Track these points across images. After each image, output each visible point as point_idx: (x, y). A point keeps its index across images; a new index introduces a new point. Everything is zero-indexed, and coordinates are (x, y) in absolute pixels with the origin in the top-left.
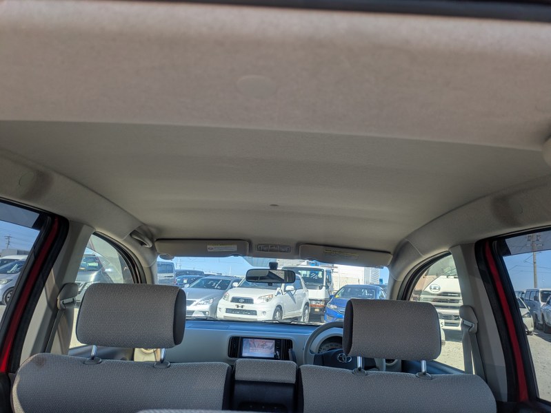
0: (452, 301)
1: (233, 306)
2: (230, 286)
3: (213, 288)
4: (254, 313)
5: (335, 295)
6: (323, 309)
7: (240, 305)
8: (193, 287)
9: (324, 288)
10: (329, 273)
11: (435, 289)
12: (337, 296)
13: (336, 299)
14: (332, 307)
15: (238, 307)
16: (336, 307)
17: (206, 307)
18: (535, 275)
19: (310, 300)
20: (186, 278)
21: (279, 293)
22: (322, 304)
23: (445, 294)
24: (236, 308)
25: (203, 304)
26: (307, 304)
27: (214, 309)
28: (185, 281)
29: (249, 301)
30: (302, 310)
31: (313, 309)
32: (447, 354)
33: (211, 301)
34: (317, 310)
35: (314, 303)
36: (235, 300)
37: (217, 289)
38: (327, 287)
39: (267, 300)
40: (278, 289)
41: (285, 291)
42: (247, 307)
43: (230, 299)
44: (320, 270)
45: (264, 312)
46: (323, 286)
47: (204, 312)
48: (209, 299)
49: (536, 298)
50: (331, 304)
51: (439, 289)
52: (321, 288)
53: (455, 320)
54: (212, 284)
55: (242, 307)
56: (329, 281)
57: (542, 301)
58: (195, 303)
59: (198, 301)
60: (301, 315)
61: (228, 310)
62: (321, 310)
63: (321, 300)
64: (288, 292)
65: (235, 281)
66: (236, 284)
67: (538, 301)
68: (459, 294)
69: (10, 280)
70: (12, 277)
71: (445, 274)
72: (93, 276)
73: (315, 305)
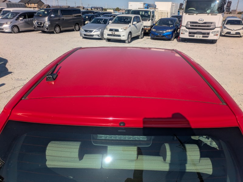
0: (208, 26)
1: (110, 33)
2: (108, 22)
3: (100, 23)
4: (119, 36)
5: (155, 24)
6: (150, 30)
7: (113, 32)
8: (92, 23)
9: (151, 20)
10: (153, 12)
11: (201, 21)
12: (156, 25)
13: (156, 26)
14: (154, 30)
15: (112, 33)
16: (155, 30)
17: (99, 33)
19: (144, 26)
20: (87, 16)
21: (130, 26)
22: (149, 28)
23: (205, 23)
24: (112, 34)
25: (97, 32)
26: (143, 29)
27: (102, 34)
28: (87, 17)
29: (117, 30)
30: (140, 32)
31: (145, 31)
32: (199, 51)
33: (101, 30)
34: (147, 31)
35: (146, 28)
36: (111, 30)
37: (102, 24)
38: (152, 20)
39: (125, 30)
40: (130, 24)
41: (133, 24)
42: (116, 33)
43: (109, 29)
44: (149, 11)
45: (124, 36)
46: (150, 19)
47: (98, 35)
48: (99, 29)
50: (153, 28)
51: (203, 21)
52: (149, 21)
53: (207, 35)
54: (100, 21)
55: (114, 33)
56: (153, 16)
58: (94, 31)
59: (95, 30)
60: (140, 34)
61: (109, 35)
62: (149, 31)
63: (149, 26)
64: (134, 25)
65: (110, 20)
66: (110, 22)
68: (212, 23)
69: (11, 22)
70: (12, 20)
71: (207, 13)
72: (46, 19)
73: (146, 29)
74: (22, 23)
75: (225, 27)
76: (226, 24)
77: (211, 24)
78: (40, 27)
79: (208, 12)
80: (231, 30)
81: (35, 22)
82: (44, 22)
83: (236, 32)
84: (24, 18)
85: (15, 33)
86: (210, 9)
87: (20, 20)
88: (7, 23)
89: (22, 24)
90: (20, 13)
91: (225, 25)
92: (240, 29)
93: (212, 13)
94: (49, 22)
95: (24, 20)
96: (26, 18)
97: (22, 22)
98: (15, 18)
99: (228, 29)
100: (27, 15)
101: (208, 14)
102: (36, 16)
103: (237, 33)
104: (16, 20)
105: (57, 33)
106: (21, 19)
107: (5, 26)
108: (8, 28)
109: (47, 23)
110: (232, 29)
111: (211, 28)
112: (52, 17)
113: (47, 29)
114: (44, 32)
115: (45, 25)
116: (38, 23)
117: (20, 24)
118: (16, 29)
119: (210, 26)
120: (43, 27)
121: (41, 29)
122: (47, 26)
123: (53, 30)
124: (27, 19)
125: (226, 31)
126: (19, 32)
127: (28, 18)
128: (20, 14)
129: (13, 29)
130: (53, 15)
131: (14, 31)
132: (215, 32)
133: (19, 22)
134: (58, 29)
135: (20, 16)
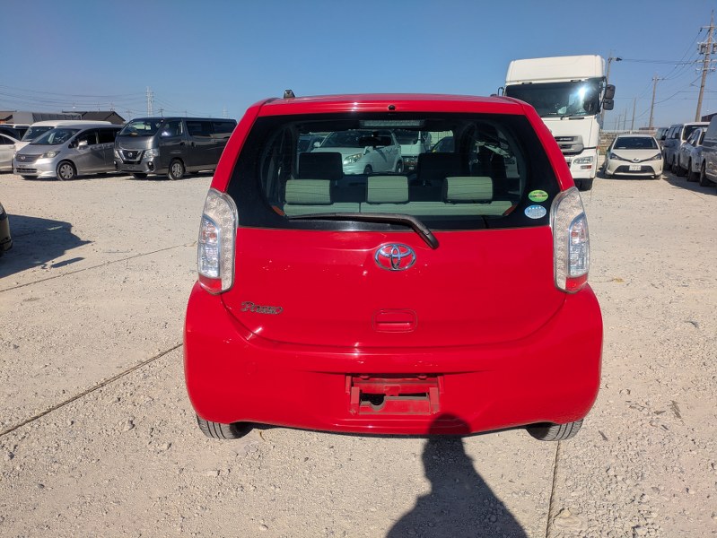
0: (565, 146)
2: (310, 146)
5: (432, 150)
9: (419, 142)
18: (699, 103)
19: (404, 157)
21: (367, 151)
22: (417, 160)
26: (400, 162)
31: (406, 167)
34: (411, 168)
35: (407, 160)
38: (423, 141)
39: (355, 160)
40: (367, 147)
41: (374, 149)
46: (417, 140)
49: (677, 136)
52: (415, 143)
57: (684, 139)
63: (415, 157)
64: (378, 149)
65: (316, 141)
66: (317, 144)
67: (679, 139)
68: (572, 138)
69: (57, 153)
70: (59, 147)
71: (558, 115)
72: (150, 142)
73: (409, 163)
74: (84, 155)
75: (613, 156)
76: (616, 148)
77: (572, 140)
78: (132, 163)
79: (560, 112)
80: (630, 161)
81: (119, 153)
82: (144, 152)
83: (642, 167)
84: (89, 144)
85: (65, 180)
86: (567, 105)
87: (81, 147)
88: (46, 156)
89: (84, 157)
90: (79, 130)
91: (613, 151)
92: (651, 159)
93: (572, 114)
94: (155, 150)
95: (90, 147)
96: (95, 143)
97: (83, 152)
98: (69, 142)
99: (620, 159)
100: (97, 134)
101: (562, 117)
102: (122, 136)
103: (645, 169)
104: (70, 147)
105: (175, 179)
106: (81, 144)
107: (41, 162)
108: (49, 166)
109: (151, 153)
110: (632, 159)
111: (572, 149)
112: (165, 137)
113: (151, 167)
114: (141, 176)
115: (145, 157)
116: (126, 153)
117: (80, 156)
118: (68, 170)
119: (569, 146)
120: (139, 162)
121: (135, 168)
122: (152, 160)
123: (165, 171)
124: (98, 146)
125: (616, 164)
126: (76, 177)
127: (100, 142)
128: (79, 132)
129: (62, 169)
130: (166, 134)
131: (63, 174)
132: (583, 160)
133: (76, 151)
134: (177, 169)
135: (81, 138)
